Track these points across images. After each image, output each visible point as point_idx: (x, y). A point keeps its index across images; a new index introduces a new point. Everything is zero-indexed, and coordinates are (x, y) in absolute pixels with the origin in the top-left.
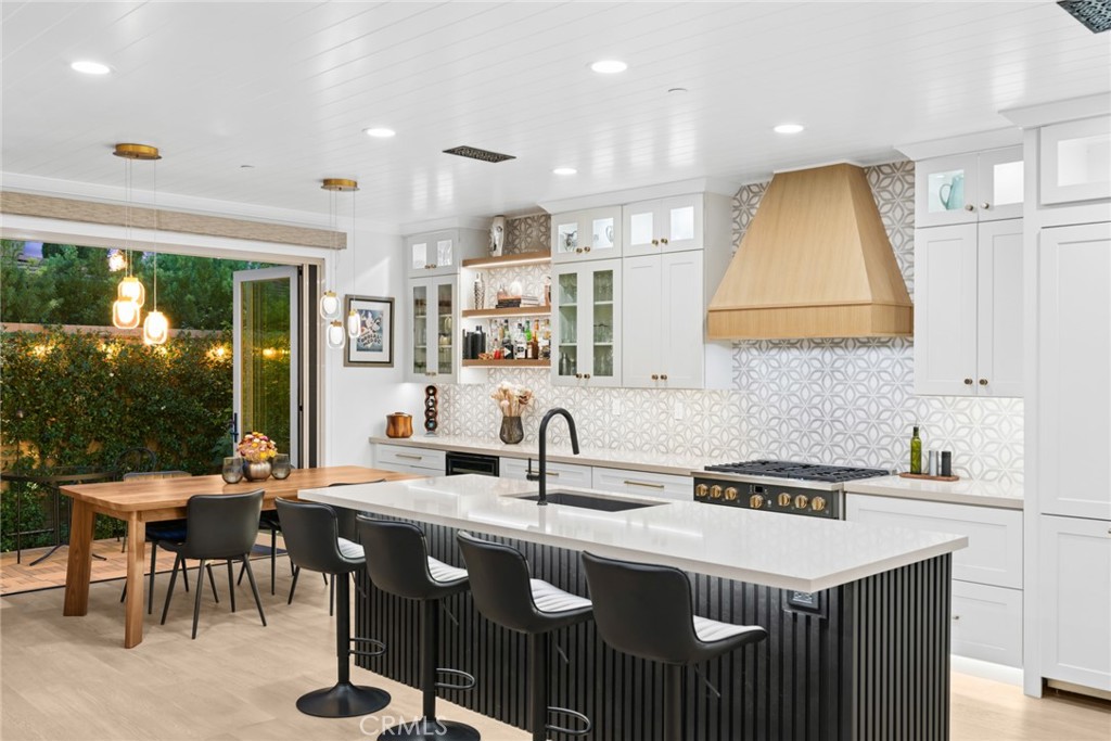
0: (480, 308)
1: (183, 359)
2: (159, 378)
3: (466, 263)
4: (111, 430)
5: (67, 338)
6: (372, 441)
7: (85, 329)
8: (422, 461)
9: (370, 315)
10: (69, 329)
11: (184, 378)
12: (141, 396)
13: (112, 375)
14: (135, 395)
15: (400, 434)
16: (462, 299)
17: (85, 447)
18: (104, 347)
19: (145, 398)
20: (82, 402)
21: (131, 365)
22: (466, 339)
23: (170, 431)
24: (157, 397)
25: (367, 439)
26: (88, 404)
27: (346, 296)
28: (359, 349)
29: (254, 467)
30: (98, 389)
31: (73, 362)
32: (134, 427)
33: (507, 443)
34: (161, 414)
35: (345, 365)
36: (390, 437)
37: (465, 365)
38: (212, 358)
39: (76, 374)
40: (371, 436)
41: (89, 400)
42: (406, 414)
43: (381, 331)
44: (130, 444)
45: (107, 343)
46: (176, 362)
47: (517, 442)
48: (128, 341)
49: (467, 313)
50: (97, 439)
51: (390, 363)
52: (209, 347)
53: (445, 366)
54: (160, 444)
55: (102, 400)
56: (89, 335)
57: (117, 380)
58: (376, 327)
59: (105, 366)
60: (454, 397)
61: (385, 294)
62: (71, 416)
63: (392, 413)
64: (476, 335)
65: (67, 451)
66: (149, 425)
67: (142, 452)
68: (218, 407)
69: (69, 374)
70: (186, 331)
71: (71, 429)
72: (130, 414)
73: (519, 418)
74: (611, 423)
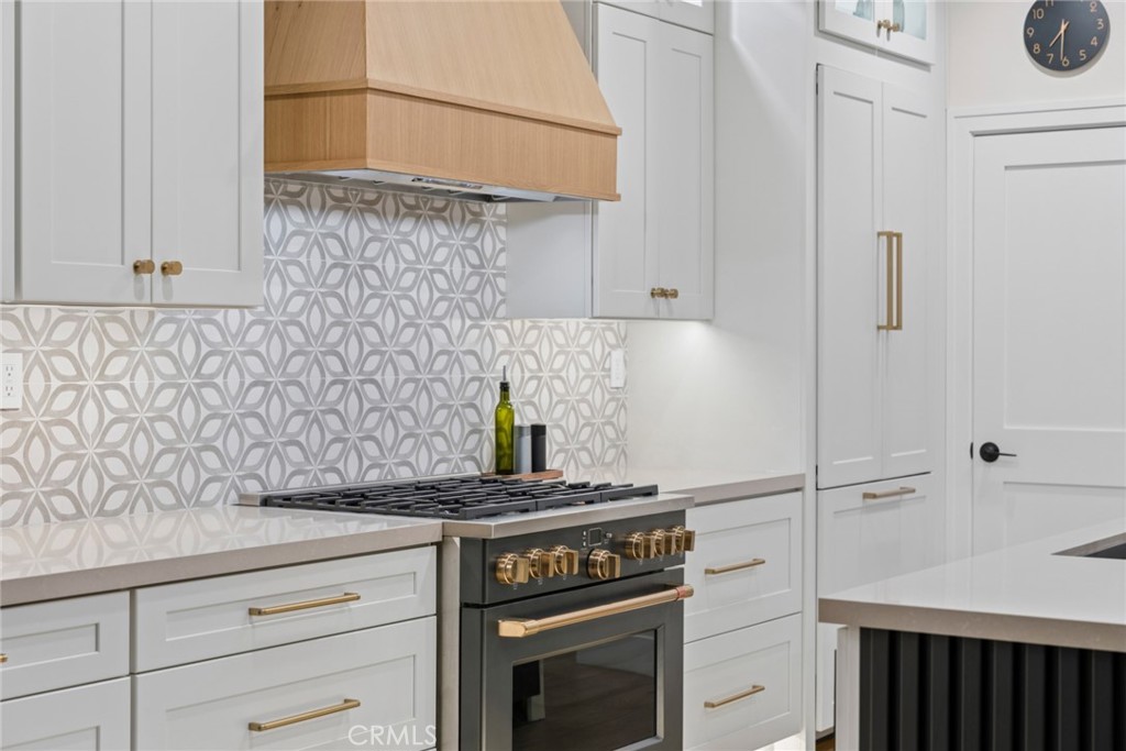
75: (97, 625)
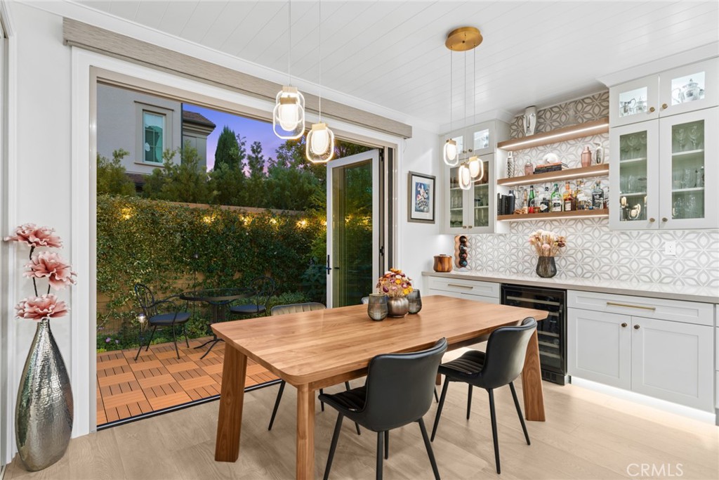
0: (511, 177)
1: (285, 225)
2: (272, 237)
3: (500, 145)
4: (247, 266)
5: (222, 213)
6: (424, 274)
7: (232, 208)
8: (473, 290)
9: (422, 187)
10: (224, 208)
11: (285, 237)
12: (263, 246)
13: (247, 234)
14: (259, 246)
15: (446, 270)
16: (498, 171)
17: (232, 275)
18: (243, 218)
19: (265, 247)
20: (231, 249)
21: (258, 229)
22: (500, 201)
23: (278, 266)
24: (272, 247)
25: (420, 274)
26: (234, 250)
27: (410, 172)
28: (416, 210)
29: (394, 303)
30: (240, 242)
31: (226, 226)
32: (260, 264)
33: (542, 277)
34: (274, 256)
35: (408, 221)
36: (437, 271)
37: (499, 219)
38: (300, 226)
39: (228, 233)
40: (423, 271)
41: (235, 248)
42: (448, 256)
43: (428, 198)
44: (257, 274)
45: (245, 217)
46: (282, 227)
47: (551, 277)
48: (255, 216)
49: (500, 182)
50: (239, 271)
51: (433, 221)
52: (298, 220)
53: (482, 221)
54: (272, 274)
55: (242, 248)
56: (235, 211)
57: (250, 237)
58: (426, 196)
59: (244, 229)
60: (476, 243)
61: (430, 173)
62: (224, 257)
63: (438, 255)
64: (510, 197)
65: (223, 278)
66: (267, 263)
67: (263, 279)
68: (303, 253)
69: (224, 233)
70: (286, 211)
71: (225, 265)
72: (258, 257)
73: (553, 258)
74: (661, 261)
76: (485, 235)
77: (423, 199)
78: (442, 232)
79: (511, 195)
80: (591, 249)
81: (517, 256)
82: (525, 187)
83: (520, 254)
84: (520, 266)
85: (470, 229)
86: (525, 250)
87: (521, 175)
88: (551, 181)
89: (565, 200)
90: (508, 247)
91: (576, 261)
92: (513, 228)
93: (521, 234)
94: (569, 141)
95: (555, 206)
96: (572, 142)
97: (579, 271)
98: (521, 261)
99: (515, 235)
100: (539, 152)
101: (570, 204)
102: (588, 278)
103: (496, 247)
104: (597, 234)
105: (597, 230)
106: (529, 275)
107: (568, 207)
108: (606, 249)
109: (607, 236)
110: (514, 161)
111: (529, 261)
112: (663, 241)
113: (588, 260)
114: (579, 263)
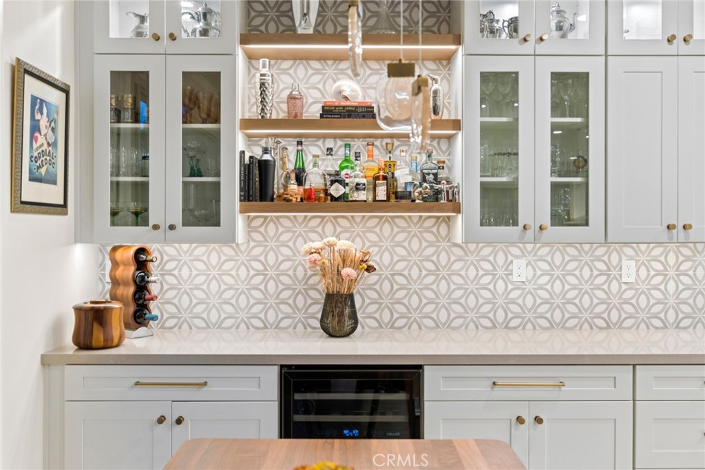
0: (267, 116)
3: (245, 39)
6: (46, 361)
16: (242, 100)
22: (247, 170)
27: (17, 61)
35: (14, 209)
36: (81, 348)
51: (64, 207)
63: (85, 302)
74: (507, 292)
75: (615, 378)
76: (185, 246)
77: (45, 147)
78: (80, 236)
79: (267, 157)
80: (406, 273)
81: (265, 292)
82: (283, 142)
83: (271, 286)
84: (271, 312)
85: (170, 233)
86: (282, 278)
87: (282, 116)
88: (335, 137)
89: (376, 178)
90: (243, 272)
91: (380, 297)
92: (256, 230)
93: (272, 244)
94: (310, 62)
95: (357, 189)
96: (316, 64)
97: (386, 316)
98: (272, 301)
99: (259, 244)
100: (310, 72)
101: (384, 188)
102: (400, 328)
103: (214, 272)
104: (415, 244)
105: (415, 238)
106: (291, 329)
107: (382, 193)
108: (430, 273)
109: (431, 251)
110: (273, 83)
111: (290, 301)
112: (510, 258)
113: (402, 293)
114: (385, 301)
